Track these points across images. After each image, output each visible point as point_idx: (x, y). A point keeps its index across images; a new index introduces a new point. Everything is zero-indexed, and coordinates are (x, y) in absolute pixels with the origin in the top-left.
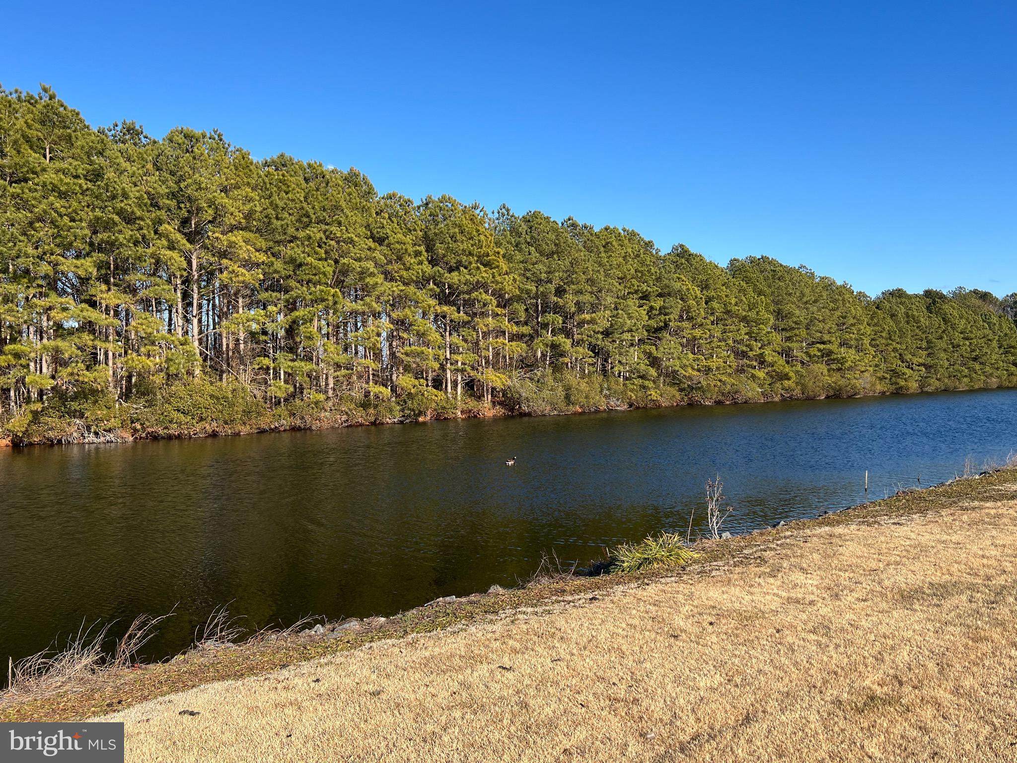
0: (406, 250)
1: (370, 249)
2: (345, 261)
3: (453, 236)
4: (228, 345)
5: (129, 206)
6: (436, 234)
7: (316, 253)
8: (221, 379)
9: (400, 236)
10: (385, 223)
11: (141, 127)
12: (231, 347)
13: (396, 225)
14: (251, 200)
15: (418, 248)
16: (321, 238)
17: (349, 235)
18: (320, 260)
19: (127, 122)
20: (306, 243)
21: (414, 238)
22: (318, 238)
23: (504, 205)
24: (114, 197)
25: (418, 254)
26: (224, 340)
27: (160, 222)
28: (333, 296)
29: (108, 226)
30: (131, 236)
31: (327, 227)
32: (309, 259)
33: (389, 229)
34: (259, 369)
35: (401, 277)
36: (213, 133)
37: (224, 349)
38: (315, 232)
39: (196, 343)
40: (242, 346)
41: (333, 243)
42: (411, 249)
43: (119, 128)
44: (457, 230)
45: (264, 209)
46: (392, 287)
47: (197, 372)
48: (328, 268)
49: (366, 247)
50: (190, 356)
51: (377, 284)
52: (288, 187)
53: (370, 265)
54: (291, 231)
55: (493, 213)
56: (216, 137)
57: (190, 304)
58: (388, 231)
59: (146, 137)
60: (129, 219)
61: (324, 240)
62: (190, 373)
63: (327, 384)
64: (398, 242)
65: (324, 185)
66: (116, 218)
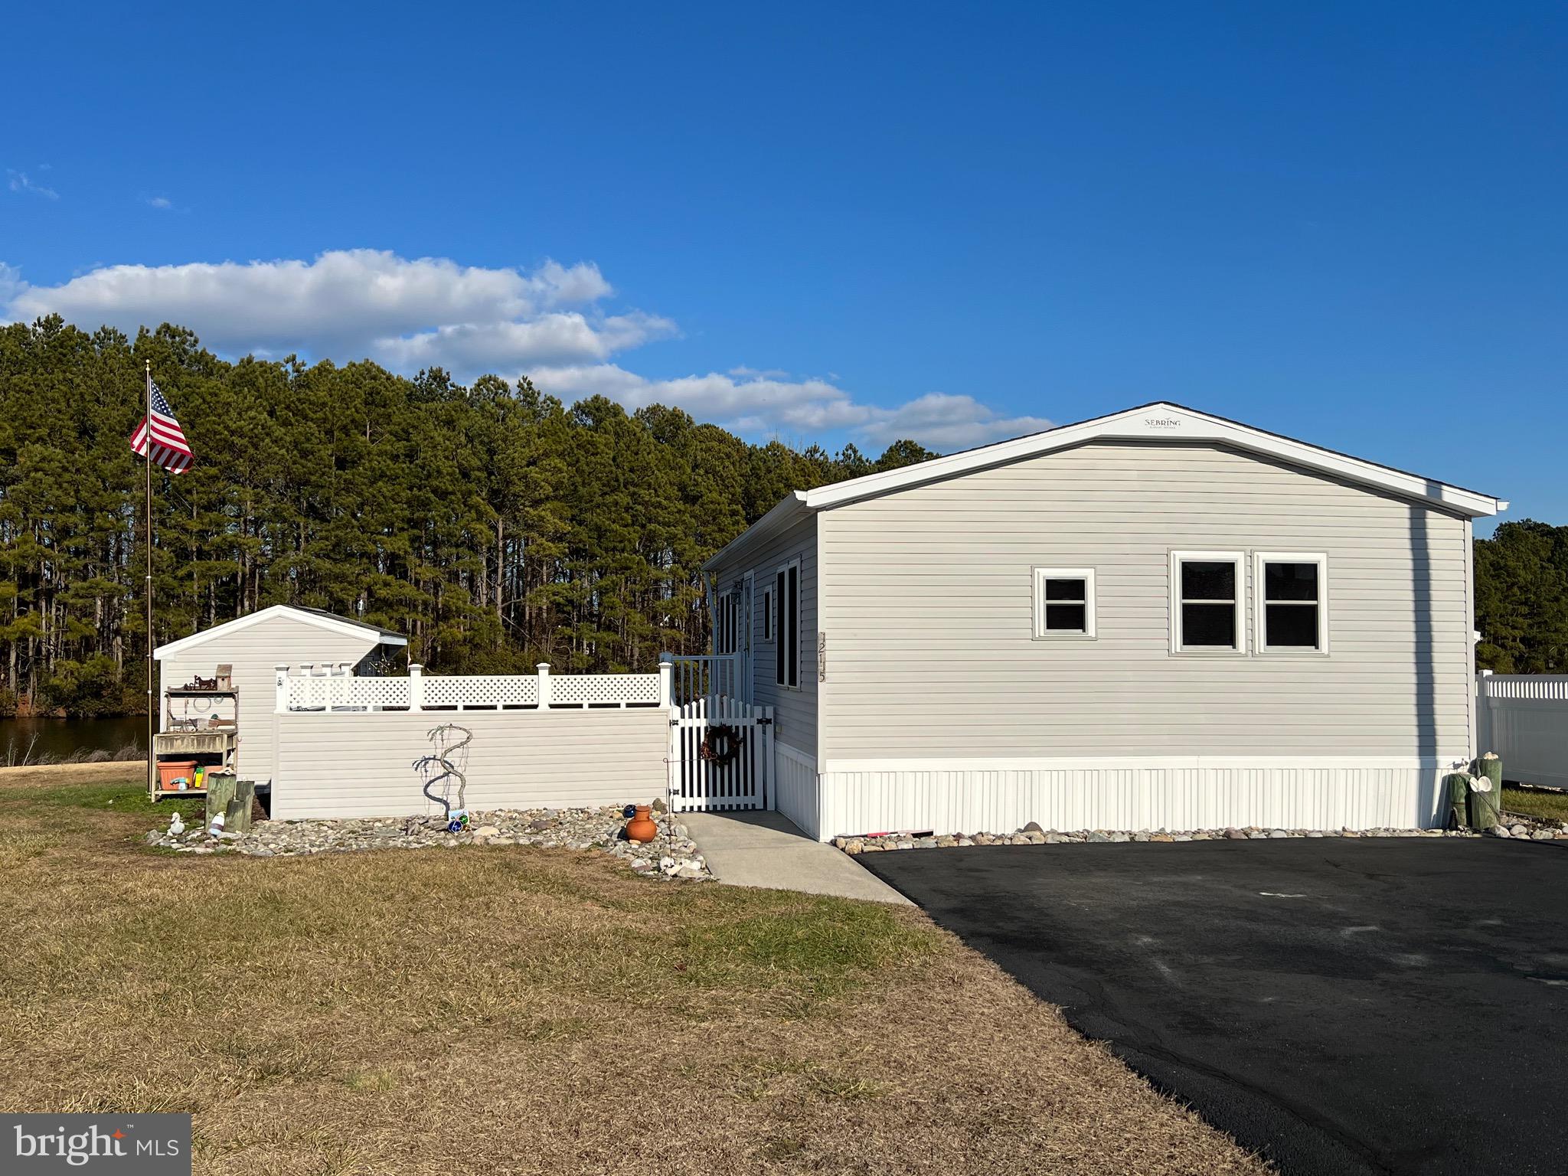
0: (721, 510)
1: (679, 511)
2: (652, 526)
3: (776, 492)
4: (530, 614)
5: (445, 483)
6: (757, 490)
7: (622, 519)
8: (523, 649)
9: (715, 495)
10: (700, 480)
11: (448, 373)
12: (534, 615)
13: (711, 482)
14: (560, 471)
15: (735, 507)
16: (628, 503)
17: (658, 499)
18: (626, 526)
19: (434, 369)
20: (613, 509)
21: (730, 496)
22: (625, 503)
23: (851, 445)
24: (429, 476)
25: (734, 513)
26: (527, 608)
27: (470, 493)
28: (638, 563)
29: (425, 505)
30: (445, 513)
31: (636, 490)
32: (615, 527)
33: (705, 484)
34: (561, 638)
35: (714, 540)
36: (522, 381)
37: (527, 618)
38: (624, 499)
39: (500, 612)
40: (545, 615)
41: (639, 507)
42: (726, 508)
43: (425, 377)
44: (781, 485)
45: (571, 477)
46: (702, 551)
47: (500, 642)
48: (634, 534)
49: (676, 510)
50: (493, 625)
51: (685, 550)
52: (597, 448)
53: (679, 531)
54: (598, 499)
55: (837, 455)
56: (526, 386)
57: (495, 571)
58: (702, 489)
59: (452, 385)
60: (443, 495)
61: (631, 504)
62: (493, 642)
63: (632, 656)
64: (712, 502)
65: (635, 443)
66: (431, 495)
